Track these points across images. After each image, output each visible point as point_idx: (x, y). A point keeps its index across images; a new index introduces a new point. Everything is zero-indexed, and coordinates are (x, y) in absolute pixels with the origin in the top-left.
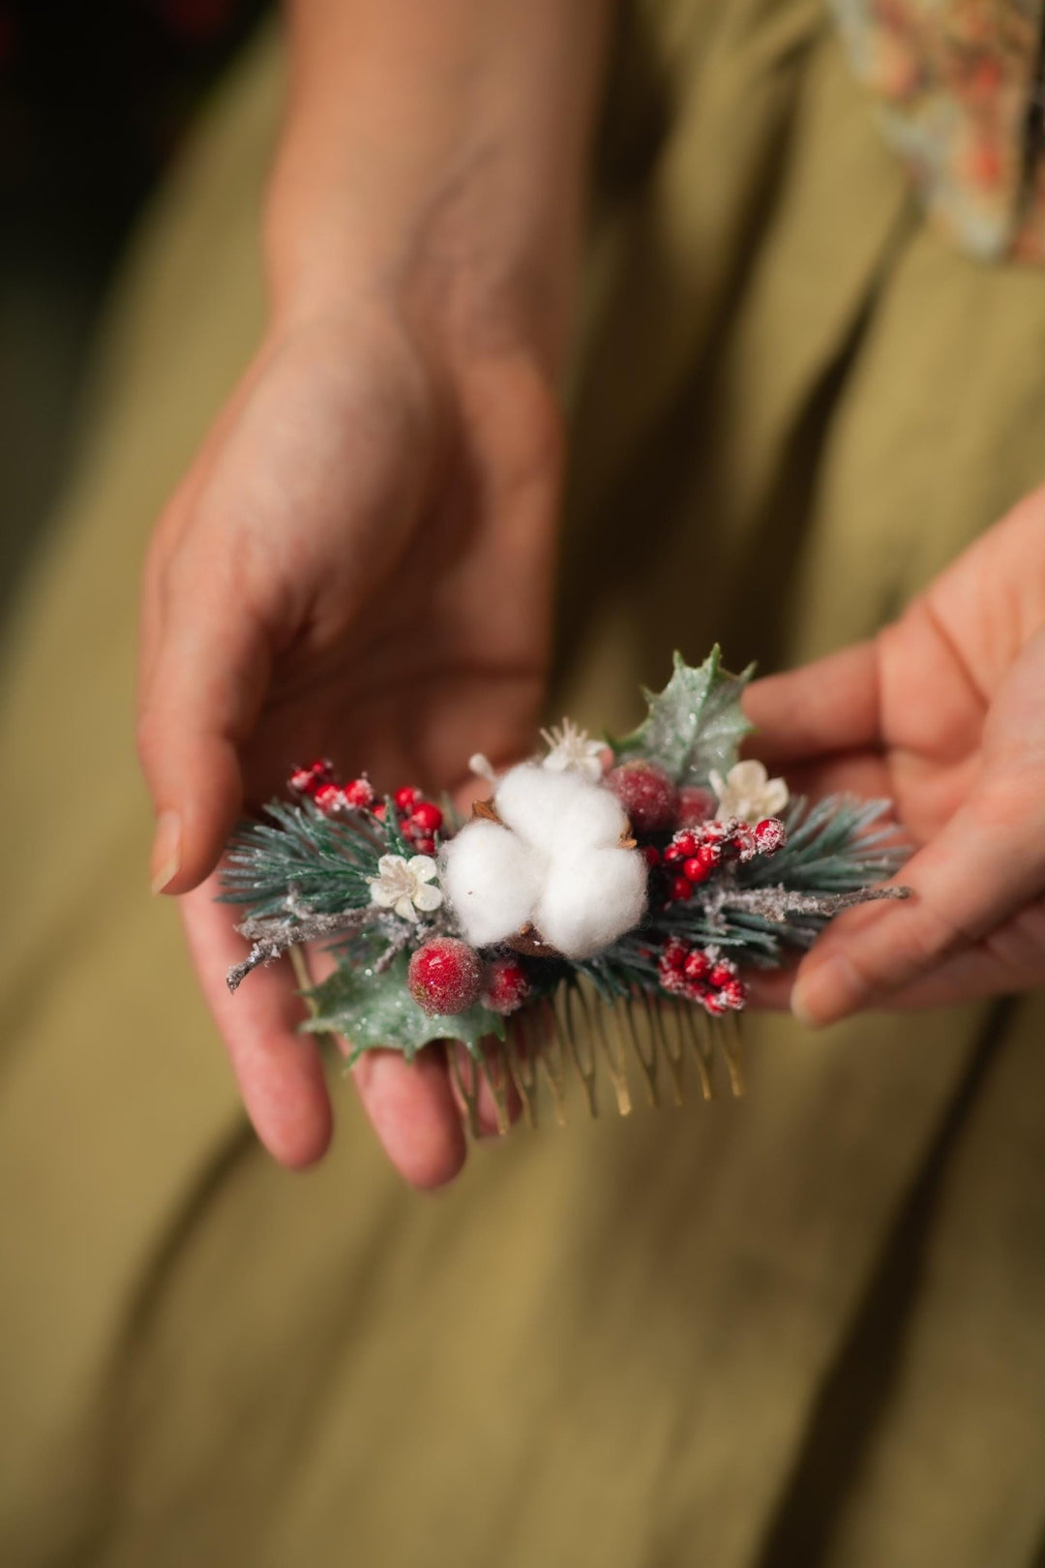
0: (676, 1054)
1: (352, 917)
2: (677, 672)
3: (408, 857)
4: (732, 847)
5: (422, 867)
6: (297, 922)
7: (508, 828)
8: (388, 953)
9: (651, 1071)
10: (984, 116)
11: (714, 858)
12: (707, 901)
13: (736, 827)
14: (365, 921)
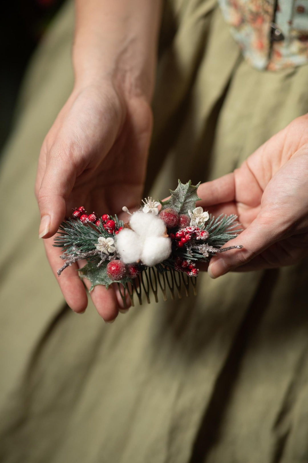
0: (179, 285)
1: (91, 253)
2: (179, 185)
3: (106, 238)
4: (194, 235)
5: (110, 241)
6: (76, 255)
7: (133, 231)
8: (101, 262)
9: (172, 290)
10: (259, 31)
11: (189, 239)
12: (187, 247)
13: (195, 230)
14: (94, 254)
